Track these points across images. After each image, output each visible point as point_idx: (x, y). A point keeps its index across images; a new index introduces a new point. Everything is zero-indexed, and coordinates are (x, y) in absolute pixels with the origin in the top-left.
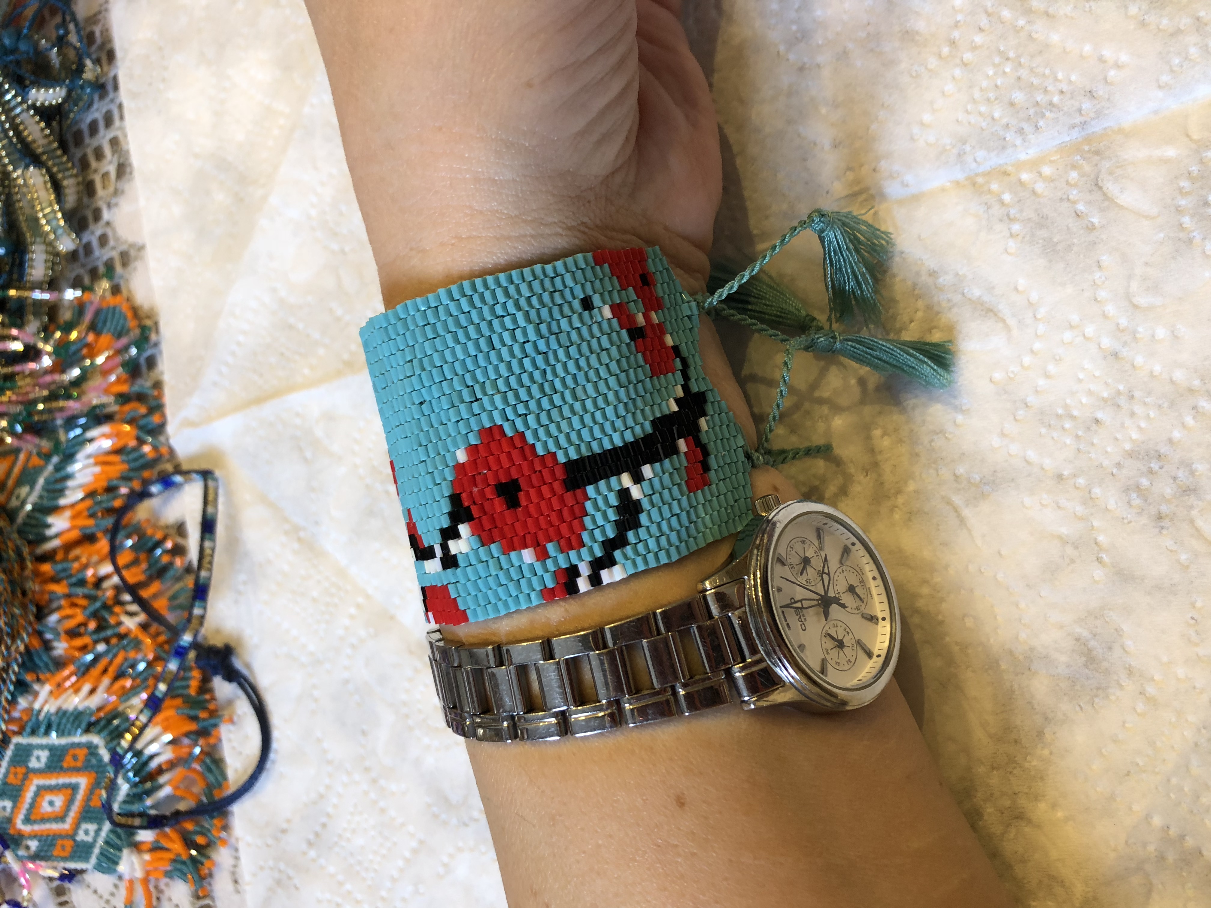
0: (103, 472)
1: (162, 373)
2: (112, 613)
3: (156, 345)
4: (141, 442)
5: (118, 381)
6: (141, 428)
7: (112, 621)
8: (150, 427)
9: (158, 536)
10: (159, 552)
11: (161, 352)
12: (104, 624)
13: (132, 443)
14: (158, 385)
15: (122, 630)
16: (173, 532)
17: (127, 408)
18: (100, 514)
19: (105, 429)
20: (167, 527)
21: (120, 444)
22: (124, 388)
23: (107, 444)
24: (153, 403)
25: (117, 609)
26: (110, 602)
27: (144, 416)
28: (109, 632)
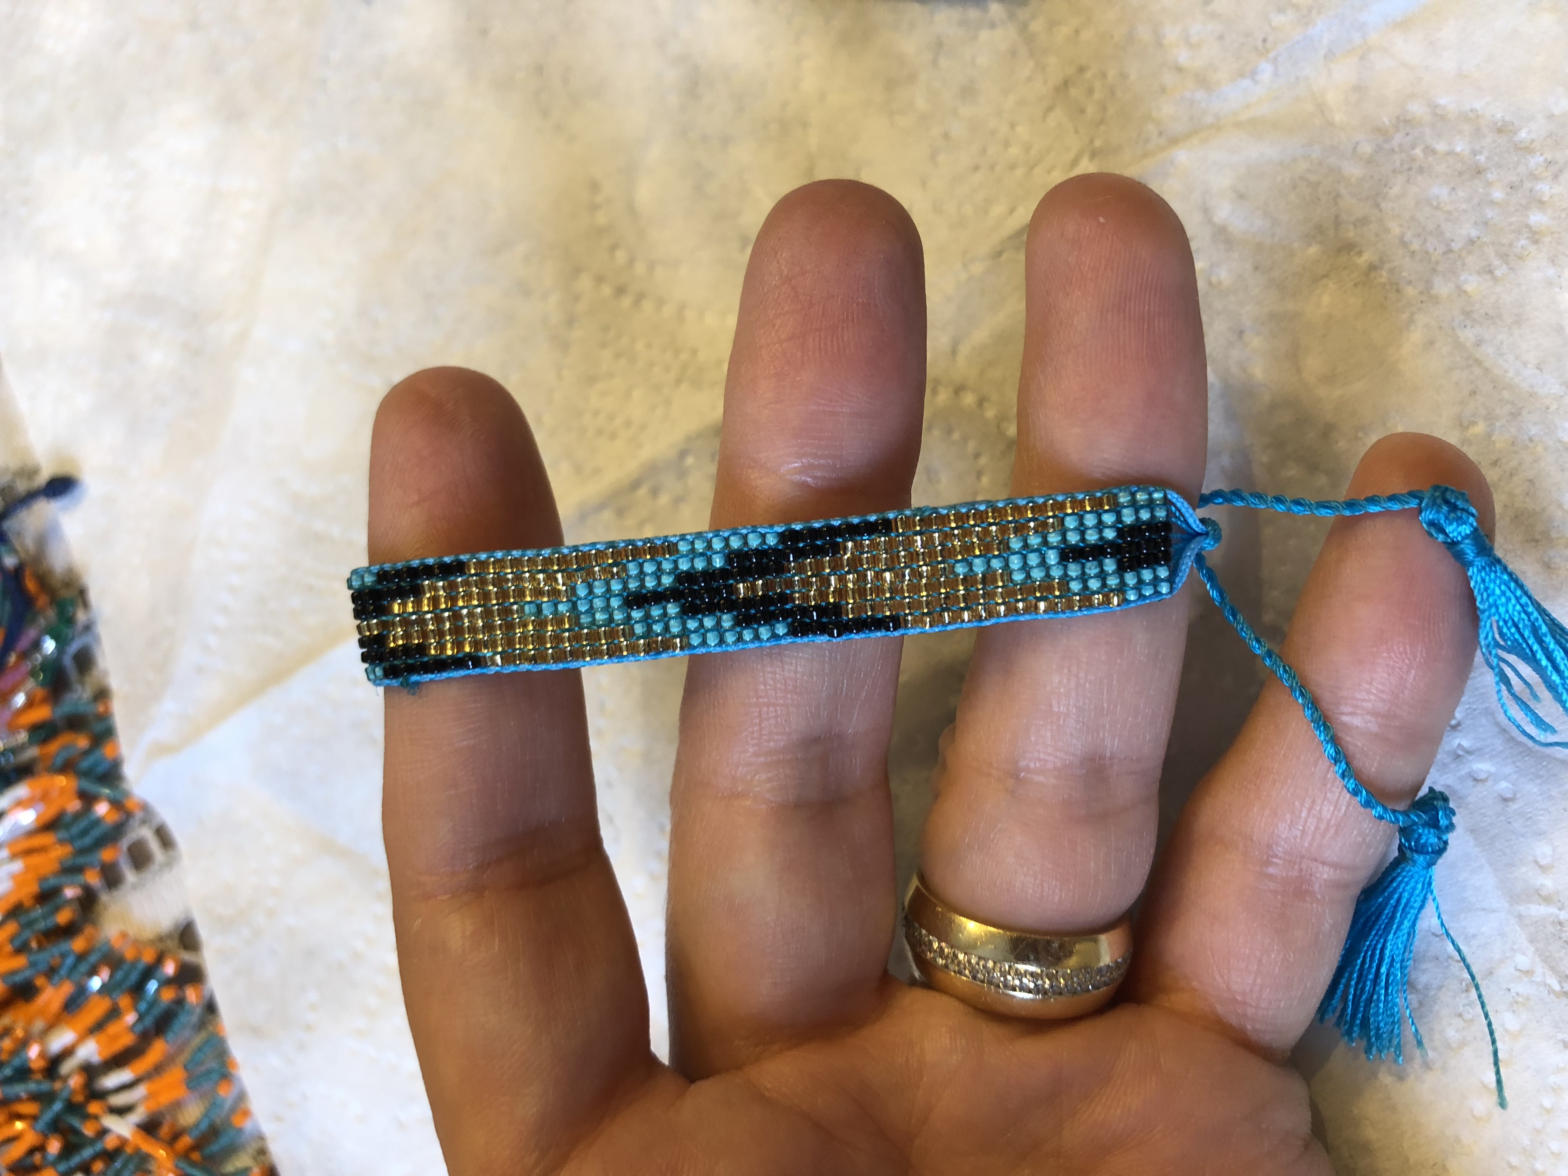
0: (27, 869)
1: (106, 673)
2: (87, 1117)
3: (88, 628)
4: (88, 799)
5: (30, 704)
6: (86, 774)
7: (88, 1130)
8: (100, 769)
9: (148, 957)
10: (152, 986)
11: (97, 639)
12: (73, 1139)
13: (74, 805)
14: (102, 694)
15: (110, 1142)
16: (172, 944)
17: (53, 747)
18: (34, 945)
19: (21, 791)
20: (160, 939)
21: (50, 812)
22: (42, 713)
23: (27, 818)
24: (98, 727)
25: (94, 1108)
26: (79, 1098)
27: (86, 753)
28: (87, 1153)
